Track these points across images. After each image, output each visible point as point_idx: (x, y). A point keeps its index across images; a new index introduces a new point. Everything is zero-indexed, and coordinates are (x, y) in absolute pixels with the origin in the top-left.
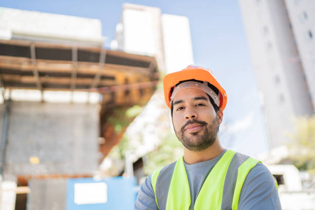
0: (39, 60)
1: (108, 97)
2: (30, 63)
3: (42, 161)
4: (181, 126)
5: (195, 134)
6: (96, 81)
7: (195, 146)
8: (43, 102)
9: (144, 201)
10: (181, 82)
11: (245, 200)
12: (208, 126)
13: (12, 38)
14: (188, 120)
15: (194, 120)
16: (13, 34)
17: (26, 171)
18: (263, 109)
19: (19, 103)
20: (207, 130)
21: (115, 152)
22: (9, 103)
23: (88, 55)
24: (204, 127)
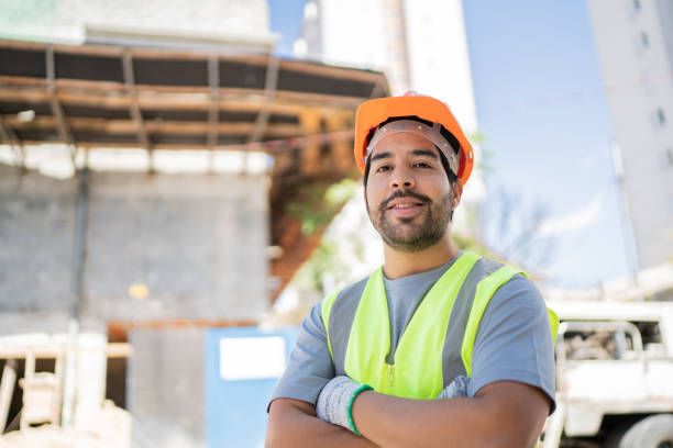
0: (140, 87)
1: (285, 162)
2: (123, 92)
3: (154, 293)
4: (381, 200)
5: (406, 221)
6: (260, 128)
7: (403, 243)
8: (152, 173)
9: (307, 346)
10: (390, 120)
11: (484, 339)
12: (433, 206)
13: (87, 43)
14: (395, 189)
15: (408, 191)
16: (89, 31)
17: (124, 313)
18: (620, 181)
19: (105, 176)
20: (430, 213)
21: (304, 276)
22: (85, 176)
23: (240, 73)
24: (425, 208)
